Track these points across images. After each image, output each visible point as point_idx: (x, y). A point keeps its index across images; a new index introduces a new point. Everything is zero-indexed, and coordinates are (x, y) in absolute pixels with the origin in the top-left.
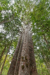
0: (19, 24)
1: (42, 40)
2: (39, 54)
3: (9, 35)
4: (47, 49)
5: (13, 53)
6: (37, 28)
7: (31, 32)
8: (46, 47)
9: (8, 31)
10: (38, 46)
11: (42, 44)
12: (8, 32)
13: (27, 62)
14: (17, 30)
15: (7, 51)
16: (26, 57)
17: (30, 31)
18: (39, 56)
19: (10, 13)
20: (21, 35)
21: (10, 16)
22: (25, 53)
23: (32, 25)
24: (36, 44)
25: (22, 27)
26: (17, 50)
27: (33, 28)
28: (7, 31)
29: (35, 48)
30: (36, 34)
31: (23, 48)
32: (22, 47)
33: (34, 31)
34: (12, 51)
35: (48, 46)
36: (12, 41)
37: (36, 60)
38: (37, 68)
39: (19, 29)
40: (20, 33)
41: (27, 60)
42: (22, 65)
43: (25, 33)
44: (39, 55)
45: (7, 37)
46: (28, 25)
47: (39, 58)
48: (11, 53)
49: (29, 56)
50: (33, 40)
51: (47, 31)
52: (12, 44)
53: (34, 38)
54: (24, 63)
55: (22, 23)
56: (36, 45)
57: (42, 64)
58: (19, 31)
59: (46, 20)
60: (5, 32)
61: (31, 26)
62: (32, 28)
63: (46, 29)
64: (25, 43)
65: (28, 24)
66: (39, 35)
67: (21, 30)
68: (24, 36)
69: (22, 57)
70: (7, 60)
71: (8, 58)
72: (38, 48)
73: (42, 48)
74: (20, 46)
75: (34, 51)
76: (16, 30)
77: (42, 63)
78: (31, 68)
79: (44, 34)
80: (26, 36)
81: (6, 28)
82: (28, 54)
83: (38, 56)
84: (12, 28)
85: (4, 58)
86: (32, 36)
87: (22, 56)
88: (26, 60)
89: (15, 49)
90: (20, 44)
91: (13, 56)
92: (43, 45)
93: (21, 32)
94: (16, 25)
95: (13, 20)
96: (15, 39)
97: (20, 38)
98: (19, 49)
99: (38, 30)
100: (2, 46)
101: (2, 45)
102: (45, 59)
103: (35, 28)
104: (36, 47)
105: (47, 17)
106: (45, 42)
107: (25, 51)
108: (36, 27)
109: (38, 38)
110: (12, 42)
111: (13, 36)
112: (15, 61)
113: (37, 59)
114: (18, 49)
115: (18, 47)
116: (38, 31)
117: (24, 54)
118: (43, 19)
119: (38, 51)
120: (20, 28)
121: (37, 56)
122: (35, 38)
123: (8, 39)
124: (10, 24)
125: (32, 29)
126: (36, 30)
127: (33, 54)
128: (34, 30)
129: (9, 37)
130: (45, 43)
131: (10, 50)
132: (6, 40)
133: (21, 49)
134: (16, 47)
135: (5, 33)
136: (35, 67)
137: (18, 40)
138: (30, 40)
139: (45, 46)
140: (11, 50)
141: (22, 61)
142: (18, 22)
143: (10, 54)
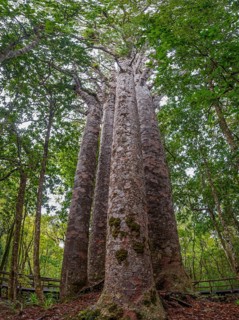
0: (75, 56)
1: (209, 133)
2: (193, 200)
3: (30, 117)
4: (230, 173)
5: (66, 205)
6: (183, 73)
7: (150, 88)
8: (229, 163)
9: (23, 96)
10: (191, 165)
11: (212, 153)
12: (25, 101)
13: (138, 237)
14: (68, 87)
15: (34, 200)
16: (130, 221)
17: (145, 87)
18: (192, 209)
19: (20, 24)
20: (93, 108)
21: (25, 32)
22: (125, 200)
23: (155, 57)
24: (184, 153)
25: (97, 67)
26: (83, 190)
27: (163, 70)
28: (17, 96)
29: (176, 176)
30: (176, 98)
31: (112, 176)
32: (104, 175)
33: (167, 84)
34: (57, 196)
35: (234, 157)
36: (46, 146)
37: (182, 227)
38: (183, 255)
39: (79, 82)
40: (84, 98)
41: (138, 231)
42: (117, 248)
43: (117, 100)
44: (192, 206)
45: (20, 127)
46: (129, 57)
47: (195, 218)
48: (53, 208)
49: (149, 213)
50: (163, 135)
51: (231, 86)
52: (51, 160)
53: (169, 120)
54: (124, 243)
55: (94, 53)
56: (180, 161)
57: (203, 237)
58: (77, 89)
59: (225, 40)
60: (8, 100)
61: (148, 61)
62: (156, 72)
63: (225, 74)
64: (120, 149)
65: (127, 54)
66: (194, 103)
67: (88, 86)
68: (110, 113)
69: (112, 219)
70: (46, 236)
71: (47, 228)
72: (191, 172)
73: (207, 169)
74: (93, 172)
75: (172, 187)
76: (60, 87)
77: (204, 233)
78: (159, 256)
79: (215, 101)
80: (125, 115)
81: (12, 83)
82: (140, 206)
83: (188, 212)
84: (42, 77)
85: (31, 229)
86: (157, 111)
87: (110, 216)
88: (133, 230)
89: (69, 189)
90: (95, 160)
91: (67, 218)
92: (213, 157)
93: (94, 95)
94: (57, 64)
95: (42, 44)
96: (60, 136)
97: (91, 129)
98: (93, 187)
99: (186, 80)
100: (9, 175)
101: (8, 172)
102: (217, 219)
103: (170, 69)
104: (184, 167)
105: (228, 30)
106: (221, 138)
107: (126, 191)
108: (174, 67)
109: (191, 121)
110: (46, 151)
111: (51, 121)
112: (81, 236)
113: (184, 222)
114: (89, 188)
115: (85, 176)
116: (190, 87)
117: (120, 206)
118: (213, 36)
119: (191, 185)
120: (84, 76)
121: (184, 210)
122: (173, 122)
123: (26, 138)
124: (27, 63)
125: (153, 77)
126: (177, 78)
127: (167, 204)
128: (168, 79)
129: (29, 123)
130: (223, 143)
131: (50, 195)
132: (19, 141)
133: (104, 187)
134: (76, 177)
135: (11, 105)
136: (176, 250)
137: (81, 139)
138: (148, 134)
139: (222, 157)
140: (52, 192)
141: (115, 237)
142: (67, 52)
143: (53, 213)
